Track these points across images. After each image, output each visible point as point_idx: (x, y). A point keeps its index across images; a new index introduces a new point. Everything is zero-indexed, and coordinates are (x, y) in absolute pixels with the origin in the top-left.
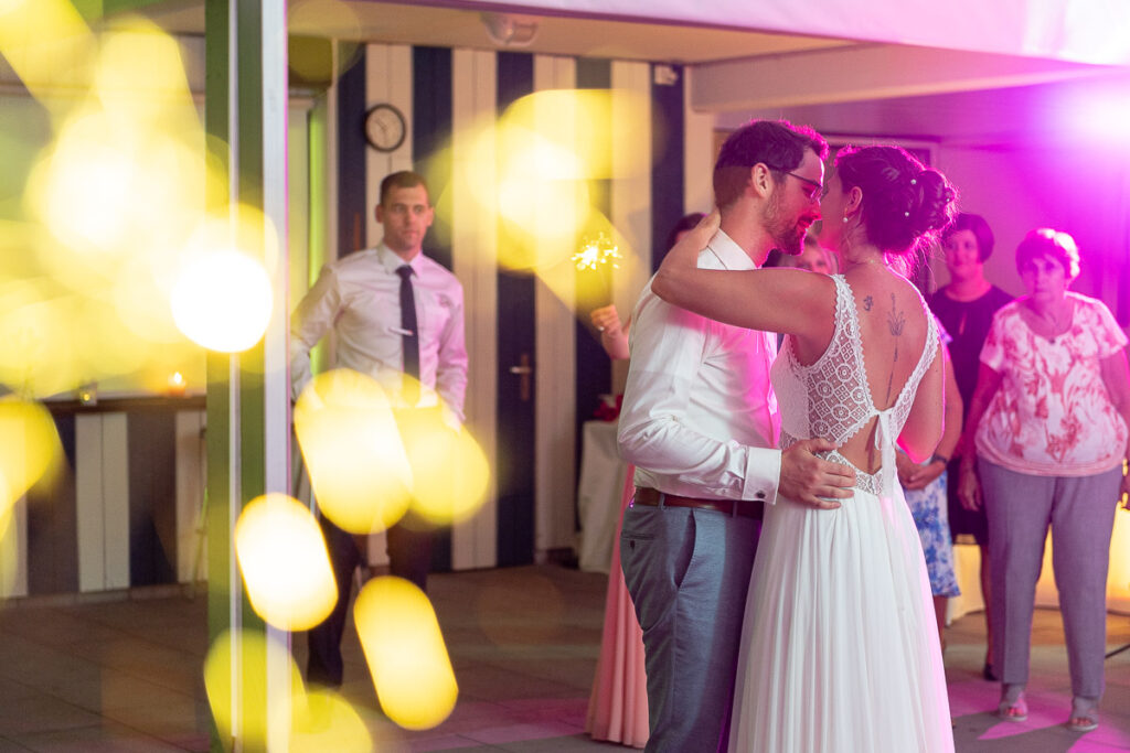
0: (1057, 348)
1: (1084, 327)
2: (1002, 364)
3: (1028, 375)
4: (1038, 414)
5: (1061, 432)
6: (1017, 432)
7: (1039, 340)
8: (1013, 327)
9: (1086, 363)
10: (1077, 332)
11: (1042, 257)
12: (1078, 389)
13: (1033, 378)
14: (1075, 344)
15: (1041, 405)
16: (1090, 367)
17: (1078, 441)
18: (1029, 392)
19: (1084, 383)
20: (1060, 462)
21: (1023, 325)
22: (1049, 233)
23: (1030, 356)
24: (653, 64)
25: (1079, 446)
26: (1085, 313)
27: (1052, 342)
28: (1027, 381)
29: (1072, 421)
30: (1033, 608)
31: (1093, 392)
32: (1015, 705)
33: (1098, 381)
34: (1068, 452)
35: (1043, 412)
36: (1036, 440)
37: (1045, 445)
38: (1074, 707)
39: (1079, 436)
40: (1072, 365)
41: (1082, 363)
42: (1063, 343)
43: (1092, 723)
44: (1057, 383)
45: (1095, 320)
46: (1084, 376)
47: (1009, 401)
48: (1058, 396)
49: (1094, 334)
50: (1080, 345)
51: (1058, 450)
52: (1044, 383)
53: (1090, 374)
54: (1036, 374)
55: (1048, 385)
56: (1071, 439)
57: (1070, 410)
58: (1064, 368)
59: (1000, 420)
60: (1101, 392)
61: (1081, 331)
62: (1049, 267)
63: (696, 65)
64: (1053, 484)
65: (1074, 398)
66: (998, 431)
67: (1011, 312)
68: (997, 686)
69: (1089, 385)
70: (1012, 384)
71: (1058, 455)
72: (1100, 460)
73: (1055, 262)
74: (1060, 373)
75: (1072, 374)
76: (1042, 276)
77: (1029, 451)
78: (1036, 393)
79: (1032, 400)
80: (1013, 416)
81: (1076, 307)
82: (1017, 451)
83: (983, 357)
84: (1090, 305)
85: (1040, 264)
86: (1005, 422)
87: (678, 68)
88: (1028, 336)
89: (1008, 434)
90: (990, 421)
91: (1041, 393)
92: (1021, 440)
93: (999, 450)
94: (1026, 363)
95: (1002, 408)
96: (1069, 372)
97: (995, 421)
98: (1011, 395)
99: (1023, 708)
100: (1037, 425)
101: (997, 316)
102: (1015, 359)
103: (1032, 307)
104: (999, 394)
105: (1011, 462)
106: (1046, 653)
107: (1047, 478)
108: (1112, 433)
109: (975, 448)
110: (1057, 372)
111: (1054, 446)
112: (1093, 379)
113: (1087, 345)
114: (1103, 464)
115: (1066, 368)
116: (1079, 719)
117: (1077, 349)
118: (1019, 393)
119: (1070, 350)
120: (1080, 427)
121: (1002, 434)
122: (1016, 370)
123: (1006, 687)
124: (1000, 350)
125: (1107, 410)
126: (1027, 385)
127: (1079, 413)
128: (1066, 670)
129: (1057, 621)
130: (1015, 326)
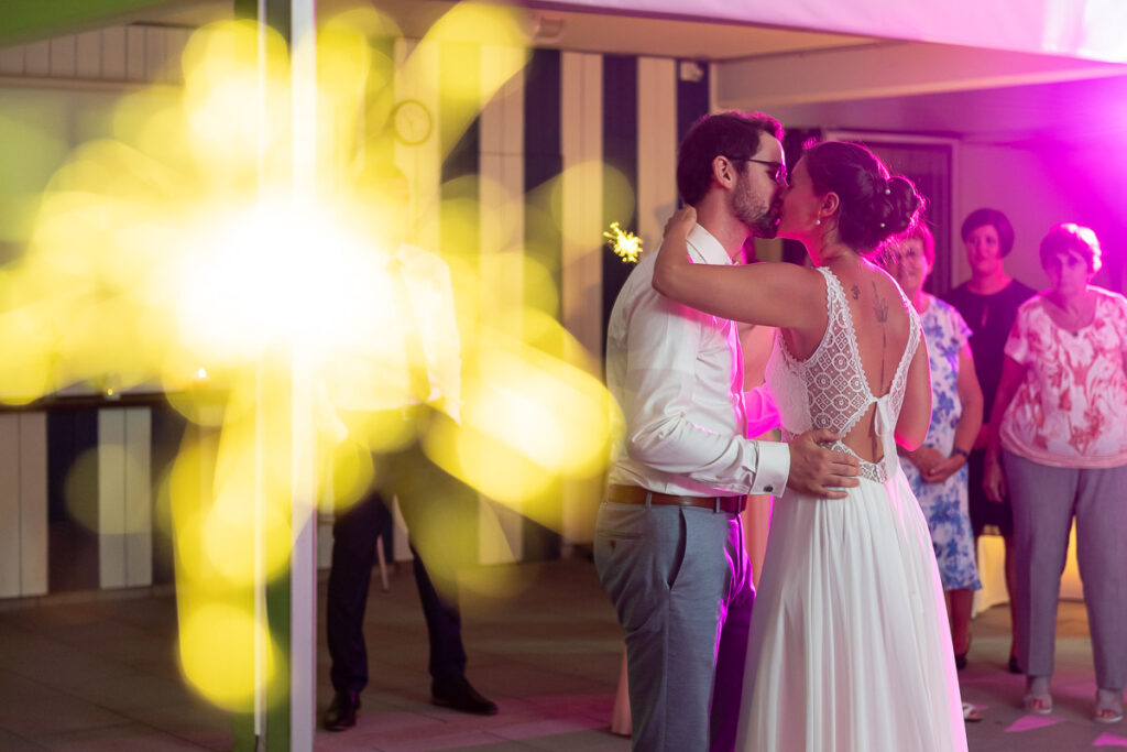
0: (1080, 340)
1: (1107, 320)
2: (1026, 357)
3: (1052, 368)
4: (1061, 406)
5: (1081, 422)
6: (1041, 424)
7: (1062, 333)
8: (1037, 321)
9: (1109, 356)
10: (1099, 325)
11: (1067, 253)
12: (1101, 381)
13: (1056, 370)
14: (1097, 336)
15: (1064, 397)
16: (1113, 360)
17: (1101, 433)
18: (1053, 384)
19: (1107, 375)
20: (1083, 453)
21: (1047, 318)
22: (1072, 228)
23: (1054, 347)
24: (679, 61)
25: (1102, 438)
26: (1107, 307)
27: (1075, 335)
28: (1051, 373)
29: (1095, 413)
30: (1058, 601)
31: (1115, 384)
32: (1039, 698)
33: (1120, 374)
34: (1091, 444)
35: (1066, 405)
36: (1059, 432)
37: (1069, 437)
38: (1099, 699)
39: (1102, 429)
40: (1095, 357)
41: (1104, 355)
42: (1086, 336)
43: (1116, 715)
44: (1080, 375)
45: (1117, 313)
46: (1107, 369)
47: (1033, 393)
48: (1081, 388)
49: (1116, 327)
50: (1102, 339)
51: (1082, 441)
52: (1067, 375)
53: (1112, 367)
54: (1060, 367)
55: (1072, 377)
56: (1094, 431)
57: (1093, 403)
58: (1086, 360)
59: (1024, 412)
60: (1122, 385)
61: (1103, 324)
62: (1073, 262)
63: (722, 62)
64: (1076, 476)
65: (1096, 391)
66: (1022, 423)
67: (1034, 306)
68: (1022, 679)
69: (1112, 378)
70: (1036, 377)
71: (1081, 447)
72: (1122, 452)
73: (1078, 256)
74: (1084, 364)
75: (1095, 365)
76: (1066, 270)
77: (1053, 443)
78: (1059, 386)
79: (1055, 392)
80: (1037, 408)
81: (1099, 301)
82: (1041, 443)
83: (1008, 350)
84: (1112, 299)
85: (1064, 259)
86: (1029, 415)
87: (704, 64)
88: (1052, 328)
89: (1032, 426)
90: (1014, 414)
91: (1065, 384)
92: (1045, 432)
93: (1023, 441)
94: (1049, 355)
95: (1026, 400)
96: (1091, 364)
97: (1019, 413)
98: (1035, 388)
99: (1048, 700)
100: (1060, 417)
101: (1021, 310)
102: (1039, 352)
103: (1057, 301)
104: (1023, 387)
105: (1036, 454)
106: (1072, 645)
107: (1071, 470)
109: (999, 440)
110: (1080, 364)
111: (1077, 438)
112: (1115, 372)
113: (1109, 338)
114: (1126, 456)
115: (1089, 361)
116: (1104, 711)
117: (1099, 342)
118: (1042, 385)
119: (1092, 343)
120: (1103, 419)
121: (1027, 426)
122: (1040, 363)
123: (1031, 679)
124: (1024, 342)
126: (1050, 377)
127: (1102, 406)
128: (1090, 662)
129: (1081, 613)
130: (1039, 319)
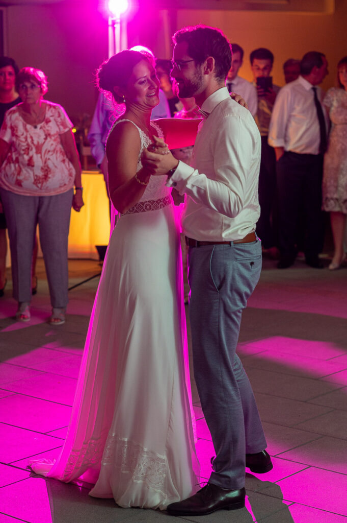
0: (38, 130)
1: (52, 119)
2: (11, 140)
3: (24, 145)
4: (29, 165)
5: (40, 174)
6: (19, 174)
7: (28, 126)
9: (53, 138)
10: (48, 121)
11: (29, 81)
12: (49, 151)
13: (26, 147)
14: (47, 128)
15: (31, 159)
16: (55, 140)
17: (49, 178)
18: (24, 154)
19: (52, 148)
20: (41, 189)
21: (21, 118)
22: (32, 70)
23: (25, 134)
25: (50, 180)
26: (52, 111)
27: (35, 127)
28: (23, 148)
29: (46, 168)
31: (57, 152)
32: (23, 313)
33: (60, 146)
34: (44, 184)
35: (31, 164)
36: (28, 176)
37: (33, 180)
38: (53, 313)
39: (50, 176)
40: (46, 139)
41: (51, 138)
42: (41, 128)
43: (61, 320)
44: (39, 149)
45: (57, 115)
46: (52, 145)
47: (14, 157)
48: (39, 155)
49: (56, 122)
50: (49, 128)
51: (40, 183)
52: (32, 150)
53: (55, 143)
54: (28, 145)
55: (34, 150)
56: (46, 177)
57: (45, 162)
58: (42, 140)
59: (10, 167)
60: (61, 152)
61: (50, 121)
62: (33, 86)
64: (37, 200)
65: (47, 156)
66: (9, 174)
67: (14, 112)
69: (55, 149)
70: (16, 150)
71: (39, 185)
72: (61, 187)
73: (35, 83)
74: (40, 143)
75: (46, 143)
76: (30, 91)
77: (24, 184)
78: (28, 154)
79: (26, 158)
80: (17, 165)
81: (47, 108)
82: (19, 183)
84: (54, 107)
85: (28, 85)
86: (13, 168)
88: (23, 124)
89: (14, 175)
90: (5, 168)
91: (31, 153)
92: (21, 178)
93: (10, 183)
94: (22, 139)
95: (11, 162)
96: (44, 143)
97: (7, 168)
98: (15, 155)
99: (28, 314)
100: (29, 170)
101: (7, 114)
102: (17, 136)
103: (25, 109)
104: (9, 154)
105: (16, 189)
107: (34, 197)
108: (66, 172)
110: (38, 143)
111: (37, 181)
112: (56, 146)
113: (53, 128)
114: (62, 189)
115: (43, 141)
116: (55, 319)
117: (48, 130)
118: (19, 154)
119: (44, 131)
120: (50, 171)
121: (11, 175)
122: (18, 142)
124: (9, 131)
125: (64, 161)
126: (23, 150)
127: (50, 164)
130: (16, 119)
